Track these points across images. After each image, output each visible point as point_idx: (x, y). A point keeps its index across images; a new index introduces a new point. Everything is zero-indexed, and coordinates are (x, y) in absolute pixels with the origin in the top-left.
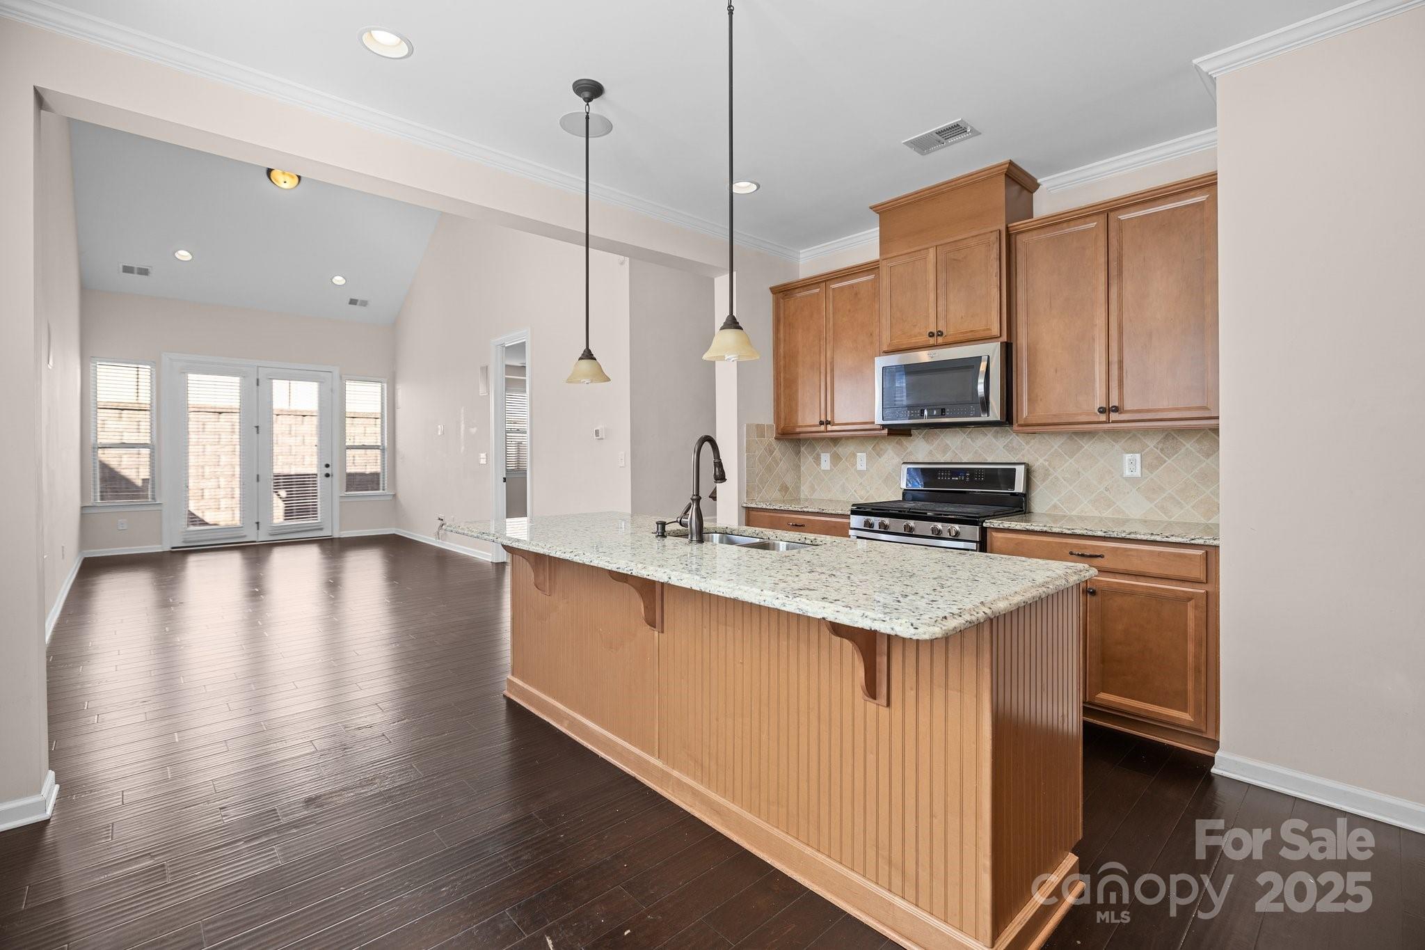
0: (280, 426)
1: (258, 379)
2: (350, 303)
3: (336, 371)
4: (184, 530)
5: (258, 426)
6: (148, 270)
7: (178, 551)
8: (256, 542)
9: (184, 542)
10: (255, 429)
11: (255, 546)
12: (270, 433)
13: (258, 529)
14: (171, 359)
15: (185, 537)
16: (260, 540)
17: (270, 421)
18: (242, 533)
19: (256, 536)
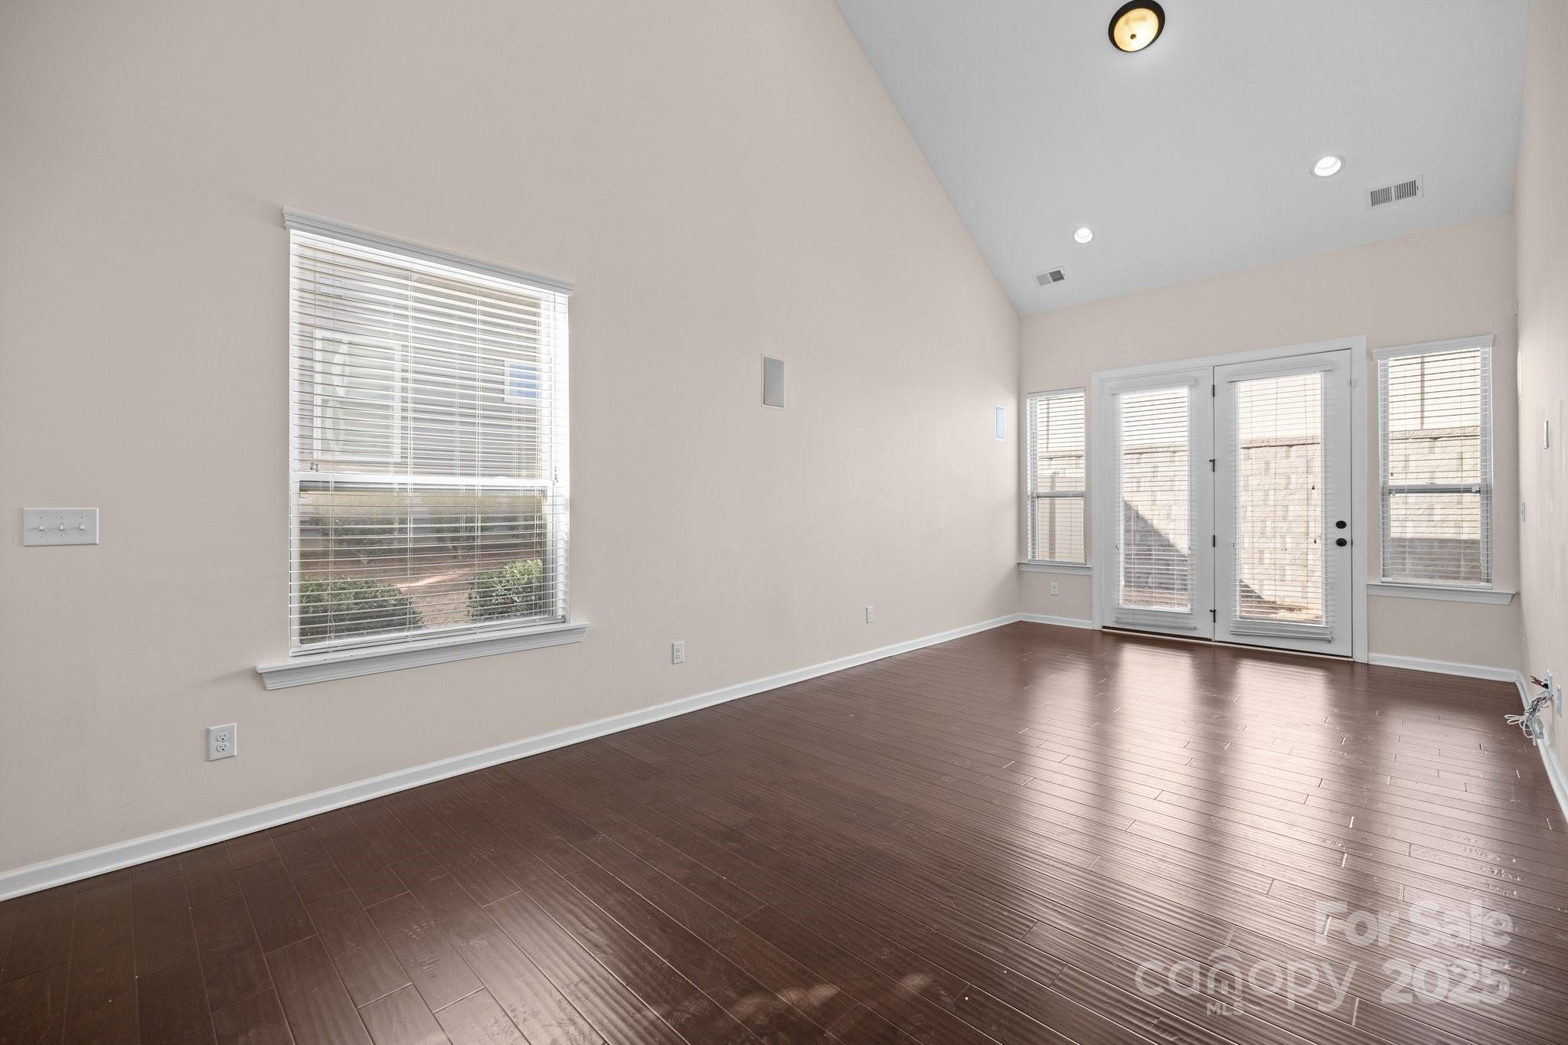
0: (1247, 466)
1: (1214, 386)
2: (1373, 204)
3: (1360, 344)
4: (1116, 607)
5: (1214, 460)
6: (1059, 271)
7: (1109, 633)
8: (1210, 640)
9: (1116, 622)
10: (1211, 464)
11: (1210, 646)
12: (1233, 469)
13: (1214, 621)
14: (1102, 380)
15: (1119, 616)
16: (1217, 639)
17: (1231, 450)
18: (1193, 623)
19: (1212, 632)
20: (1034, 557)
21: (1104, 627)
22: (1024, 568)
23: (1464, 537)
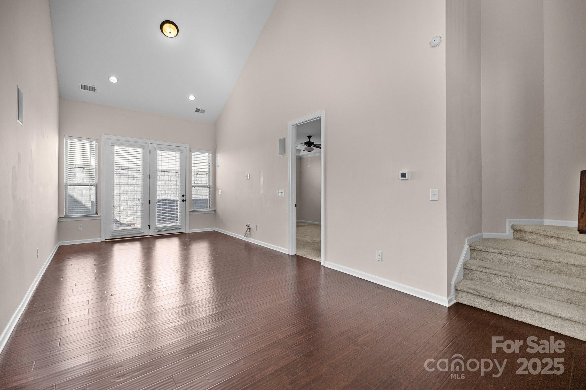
1: (150, 150)
2: (196, 111)
3: (188, 147)
4: (112, 230)
5: (150, 175)
6: (94, 88)
7: (109, 242)
8: (148, 236)
9: (112, 236)
10: (149, 176)
11: (148, 238)
12: (155, 178)
13: (149, 229)
14: (106, 138)
15: (113, 234)
16: (150, 235)
17: (155, 172)
18: (141, 231)
19: (148, 233)
20: (66, 214)
21: (106, 240)
22: (61, 220)
23: (203, 198)
